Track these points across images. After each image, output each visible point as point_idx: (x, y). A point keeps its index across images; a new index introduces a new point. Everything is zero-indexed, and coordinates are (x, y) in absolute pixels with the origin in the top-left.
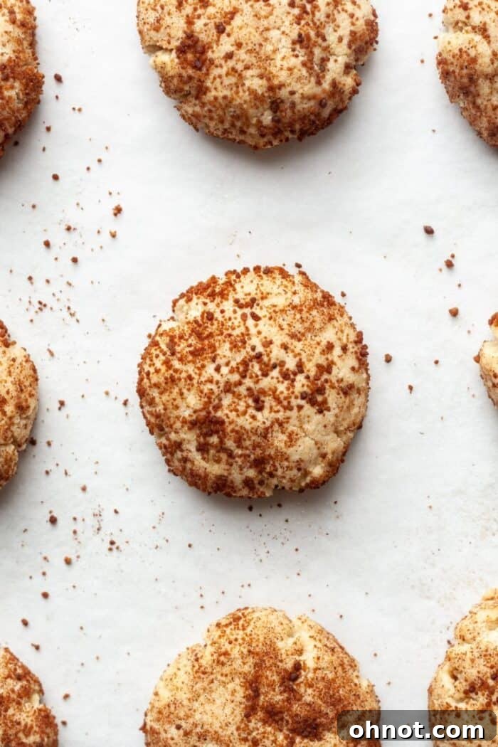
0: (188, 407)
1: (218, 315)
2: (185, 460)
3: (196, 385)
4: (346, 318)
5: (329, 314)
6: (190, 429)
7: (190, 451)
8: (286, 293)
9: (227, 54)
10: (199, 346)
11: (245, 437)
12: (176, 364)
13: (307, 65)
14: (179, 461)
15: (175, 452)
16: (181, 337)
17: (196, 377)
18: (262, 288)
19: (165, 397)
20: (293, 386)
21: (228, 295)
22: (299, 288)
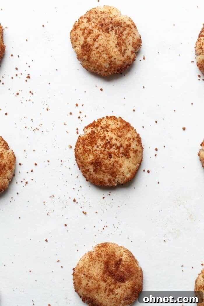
0: (90, 159)
1: (96, 131)
2: (90, 174)
3: (92, 152)
4: (134, 130)
5: (128, 129)
6: (91, 165)
7: (91, 172)
8: (115, 124)
9: (96, 47)
10: (91, 141)
11: (108, 166)
12: (86, 147)
13: (120, 50)
14: (88, 175)
15: (87, 172)
16: (86, 139)
17: (91, 150)
18: (108, 123)
19: (84, 156)
20: (119, 151)
21: (99, 125)
22: (119, 123)
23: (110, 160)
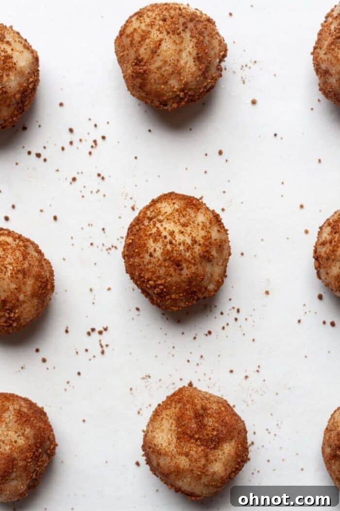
23: (180, 274)
